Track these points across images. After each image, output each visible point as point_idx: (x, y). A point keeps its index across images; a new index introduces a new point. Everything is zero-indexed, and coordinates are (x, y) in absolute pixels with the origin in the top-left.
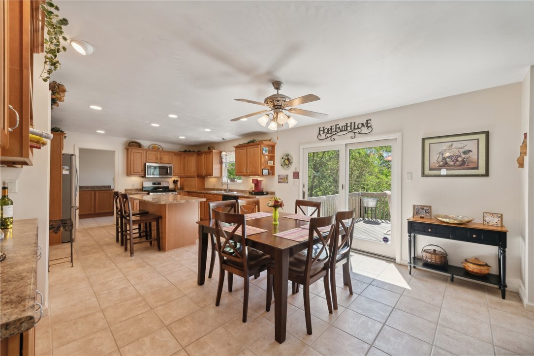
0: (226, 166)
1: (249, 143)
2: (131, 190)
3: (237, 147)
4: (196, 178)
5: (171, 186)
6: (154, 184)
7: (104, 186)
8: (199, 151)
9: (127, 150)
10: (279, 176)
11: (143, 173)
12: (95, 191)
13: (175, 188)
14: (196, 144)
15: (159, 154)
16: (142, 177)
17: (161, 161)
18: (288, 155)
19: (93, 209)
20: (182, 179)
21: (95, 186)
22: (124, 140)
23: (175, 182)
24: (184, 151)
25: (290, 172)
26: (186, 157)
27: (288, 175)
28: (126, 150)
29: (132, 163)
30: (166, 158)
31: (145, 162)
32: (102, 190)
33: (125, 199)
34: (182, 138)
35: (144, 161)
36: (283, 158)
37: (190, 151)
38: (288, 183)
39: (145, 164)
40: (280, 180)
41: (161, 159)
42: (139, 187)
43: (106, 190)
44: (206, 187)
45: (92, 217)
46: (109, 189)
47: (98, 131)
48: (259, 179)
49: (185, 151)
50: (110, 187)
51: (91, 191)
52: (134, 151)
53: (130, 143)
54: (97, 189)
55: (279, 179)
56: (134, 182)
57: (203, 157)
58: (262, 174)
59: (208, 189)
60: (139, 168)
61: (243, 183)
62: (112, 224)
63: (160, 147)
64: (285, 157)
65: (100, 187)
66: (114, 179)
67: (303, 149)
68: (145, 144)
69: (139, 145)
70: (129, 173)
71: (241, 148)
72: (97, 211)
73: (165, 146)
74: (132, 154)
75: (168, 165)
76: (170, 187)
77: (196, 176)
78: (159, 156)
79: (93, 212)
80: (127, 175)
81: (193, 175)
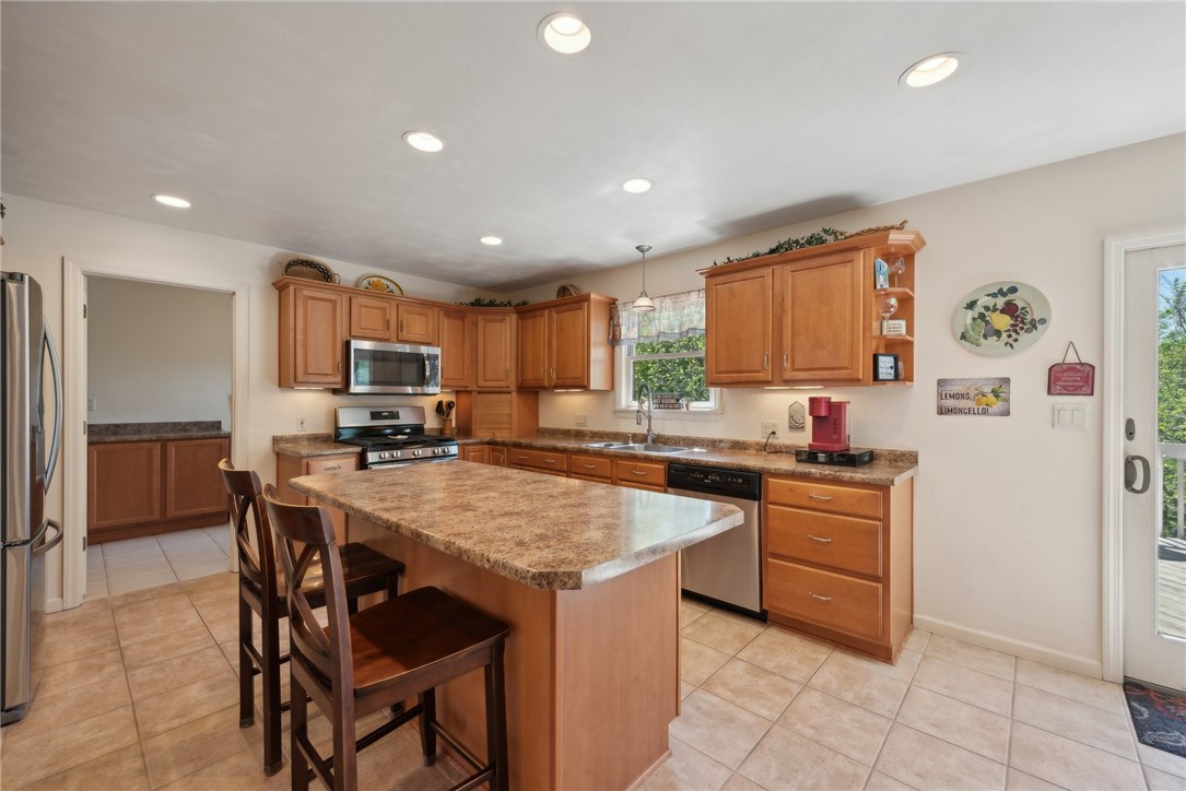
0: (629, 354)
1: (772, 251)
2: (295, 439)
3: (713, 274)
4: (514, 394)
5: (431, 423)
6: (375, 416)
7: (197, 424)
8: (525, 303)
9: (280, 288)
10: (941, 383)
11: (339, 379)
12: (164, 442)
13: (441, 431)
14: (518, 276)
15: (394, 311)
16: (335, 392)
17: (404, 336)
18: (1013, 290)
19: (156, 504)
20: (464, 399)
21: (166, 424)
22: (269, 252)
23: (440, 409)
24: (472, 304)
25: (1025, 365)
26: (481, 322)
27: (1007, 381)
28: (277, 292)
29: (300, 337)
30: (417, 325)
31: (346, 336)
32: (190, 439)
33: (299, 547)
34: (492, 241)
35: (342, 335)
36: (971, 305)
37: (492, 304)
38: (1006, 413)
39: (347, 345)
40: (950, 403)
41: (400, 326)
42: (324, 429)
43: (204, 438)
44: (542, 424)
45: (154, 534)
46: (213, 433)
47: (163, 199)
48: (835, 396)
49: (477, 303)
50: (217, 425)
51: (150, 441)
52: (307, 293)
53: (290, 265)
54: (172, 436)
55: (941, 396)
56: (307, 409)
57: (544, 322)
58: (876, 377)
59: (554, 433)
60: (324, 358)
61: (721, 411)
62: (224, 570)
63: (392, 287)
64: (984, 301)
65: (185, 426)
66: (231, 399)
67: (1126, 252)
68: (347, 271)
69: (325, 275)
70: (287, 376)
71: (739, 276)
72: (172, 512)
73: (412, 285)
74: (299, 303)
75: (424, 350)
76: (426, 426)
77: (513, 387)
78: (394, 317)
79: (156, 516)
80: (280, 386)
81: (503, 384)
